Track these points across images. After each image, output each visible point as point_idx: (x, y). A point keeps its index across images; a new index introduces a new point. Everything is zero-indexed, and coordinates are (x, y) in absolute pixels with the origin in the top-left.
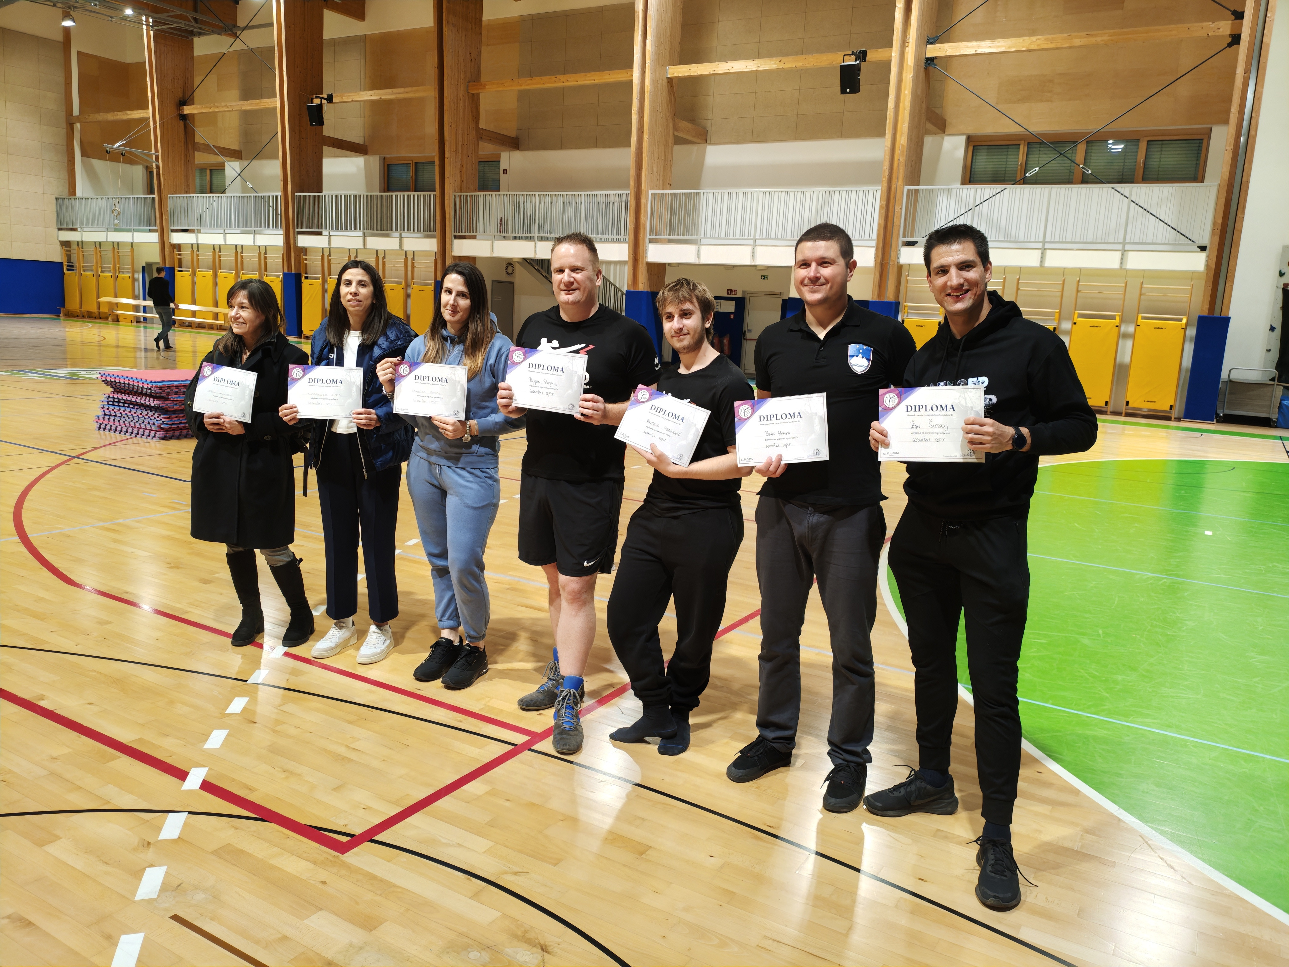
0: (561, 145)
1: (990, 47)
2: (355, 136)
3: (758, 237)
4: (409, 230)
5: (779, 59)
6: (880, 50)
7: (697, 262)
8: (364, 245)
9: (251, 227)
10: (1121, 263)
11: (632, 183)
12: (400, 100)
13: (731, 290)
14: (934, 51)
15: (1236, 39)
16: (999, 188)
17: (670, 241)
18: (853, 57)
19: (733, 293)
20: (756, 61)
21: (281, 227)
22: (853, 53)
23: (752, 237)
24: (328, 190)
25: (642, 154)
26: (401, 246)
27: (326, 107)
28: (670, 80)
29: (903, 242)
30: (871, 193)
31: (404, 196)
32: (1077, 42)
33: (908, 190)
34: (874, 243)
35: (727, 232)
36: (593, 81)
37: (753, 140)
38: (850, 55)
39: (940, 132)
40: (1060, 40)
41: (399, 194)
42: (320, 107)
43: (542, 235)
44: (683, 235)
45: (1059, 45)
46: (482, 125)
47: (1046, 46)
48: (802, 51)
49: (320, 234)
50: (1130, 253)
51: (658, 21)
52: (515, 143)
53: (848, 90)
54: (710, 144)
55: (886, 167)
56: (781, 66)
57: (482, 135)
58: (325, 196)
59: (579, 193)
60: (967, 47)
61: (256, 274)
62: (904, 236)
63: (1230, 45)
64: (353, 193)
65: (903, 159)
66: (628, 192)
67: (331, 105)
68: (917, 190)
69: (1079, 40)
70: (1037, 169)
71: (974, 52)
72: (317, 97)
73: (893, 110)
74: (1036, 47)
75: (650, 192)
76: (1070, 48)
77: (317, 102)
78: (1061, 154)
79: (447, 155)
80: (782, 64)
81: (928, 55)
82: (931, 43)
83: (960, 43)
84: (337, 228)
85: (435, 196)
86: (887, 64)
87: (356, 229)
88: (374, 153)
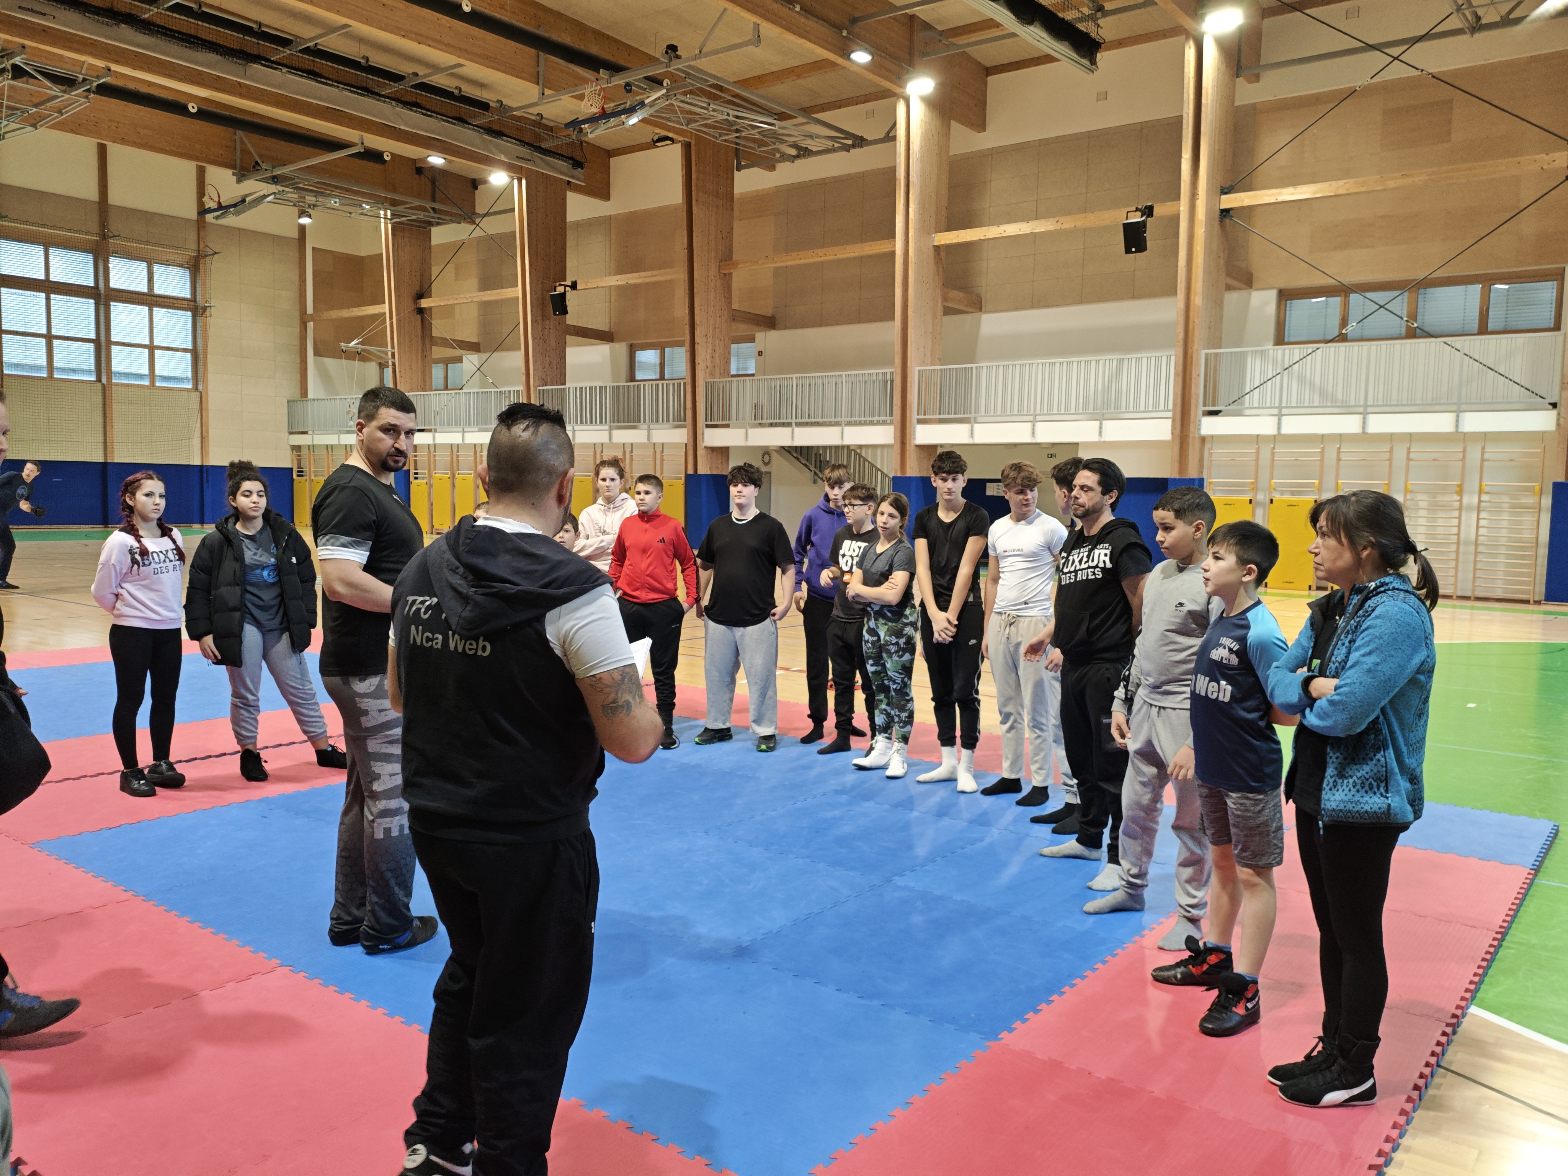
0: (821, 322)
2: (600, 323)
3: (1038, 412)
4: (657, 421)
5: (1056, 219)
6: (1168, 203)
7: (970, 441)
8: (610, 438)
10: (1456, 426)
11: (898, 360)
14: (1229, 201)
16: (1310, 348)
17: (942, 421)
18: (1139, 213)
20: (1031, 223)
22: (1137, 210)
23: (1032, 412)
24: (571, 383)
25: (907, 329)
26: (649, 438)
27: (570, 295)
28: (937, 248)
29: (1203, 411)
30: (1164, 359)
32: (1391, 184)
33: (1206, 355)
34: (1170, 414)
35: (1004, 409)
36: (854, 254)
37: (1032, 307)
38: (1133, 212)
39: (1246, 287)
40: (1371, 182)
42: (563, 295)
43: (800, 420)
44: (955, 414)
45: (1371, 188)
46: (735, 305)
47: (1356, 190)
48: (1084, 209)
50: (1466, 414)
51: (921, 187)
52: (770, 323)
53: (1134, 249)
54: (986, 312)
55: (1180, 329)
56: (1058, 226)
57: (735, 316)
58: (569, 389)
59: (840, 373)
60: (1267, 196)
62: (1204, 405)
64: (598, 384)
65: (1198, 321)
66: (892, 370)
67: (575, 292)
68: (1217, 354)
69: (1394, 181)
70: (1354, 324)
71: (1273, 201)
72: (560, 285)
73: (1184, 268)
74: (1344, 192)
75: (918, 368)
76: (1385, 190)
77: (560, 290)
78: (1380, 307)
80: (1059, 223)
81: (1224, 206)
82: (1226, 193)
83: (1258, 192)
84: (582, 422)
85: (685, 384)
86: (1176, 219)
87: (601, 422)
88: (620, 340)
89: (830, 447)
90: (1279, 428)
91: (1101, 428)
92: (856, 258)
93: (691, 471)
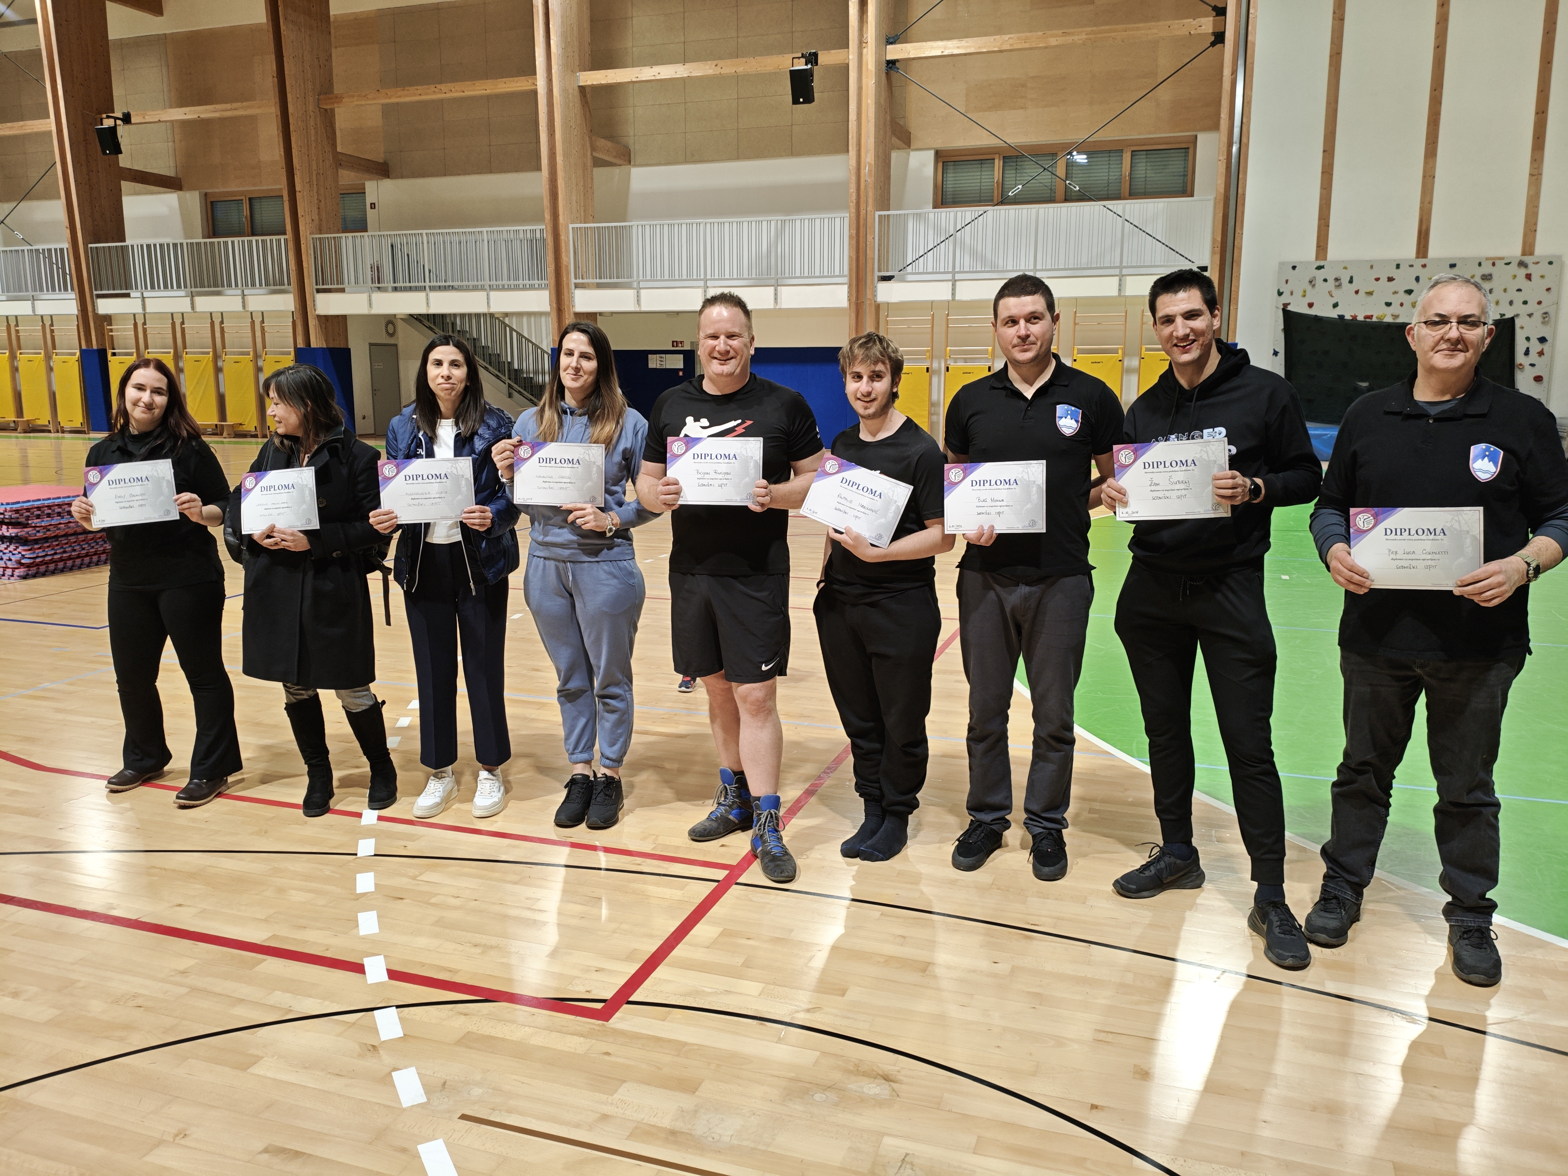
0: (445, 171)
1: (958, 47)
2: (164, 167)
3: (709, 277)
4: (253, 284)
5: (715, 62)
6: (835, 51)
7: (638, 309)
8: (193, 307)
9: (27, 290)
10: (1120, 290)
11: (547, 216)
12: (221, 120)
13: (677, 342)
14: (895, 52)
15: (1219, 38)
16: (982, 209)
17: (599, 286)
19: (680, 345)
20: (687, 65)
21: (72, 289)
22: (803, 56)
23: (701, 276)
24: (132, 239)
25: (556, 180)
26: (244, 306)
27: (122, 130)
28: (582, 89)
29: (878, 276)
30: (838, 221)
31: (243, 242)
32: (1053, 42)
33: (879, 216)
34: (845, 280)
35: (671, 272)
36: (484, 92)
37: (686, 162)
38: (799, 58)
39: (905, 146)
40: (1035, 39)
41: (236, 240)
42: (113, 130)
43: (435, 284)
44: (618, 278)
45: (1034, 45)
46: (339, 149)
47: (1019, 46)
48: (736, 54)
49: (127, 295)
50: (1128, 278)
52: (383, 170)
53: (801, 100)
54: (635, 166)
55: (853, 189)
56: (718, 71)
57: (340, 161)
58: (132, 246)
59: (480, 229)
60: (932, 48)
61: (40, 353)
62: (879, 271)
63: (1213, 44)
64: (171, 241)
65: (871, 180)
66: (544, 227)
67: (127, 127)
68: (888, 216)
69: (1055, 39)
70: (1020, 186)
71: (940, 54)
72: (108, 117)
73: (855, 123)
74: (1008, 47)
75: (571, 226)
76: (1046, 48)
77: (108, 123)
78: (1045, 169)
79: (298, 187)
80: (718, 68)
81: (890, 57)
82: (891, 43)
83: (924, 43)
84: (153, 287)
85: (286, 240)
86: (845, 69)
87: (179, 287)
88: (191, 188)
89: (470, 315)
90: (953, 294)
91: (776, 294)
92: (481, 97)
93: (301, 345)
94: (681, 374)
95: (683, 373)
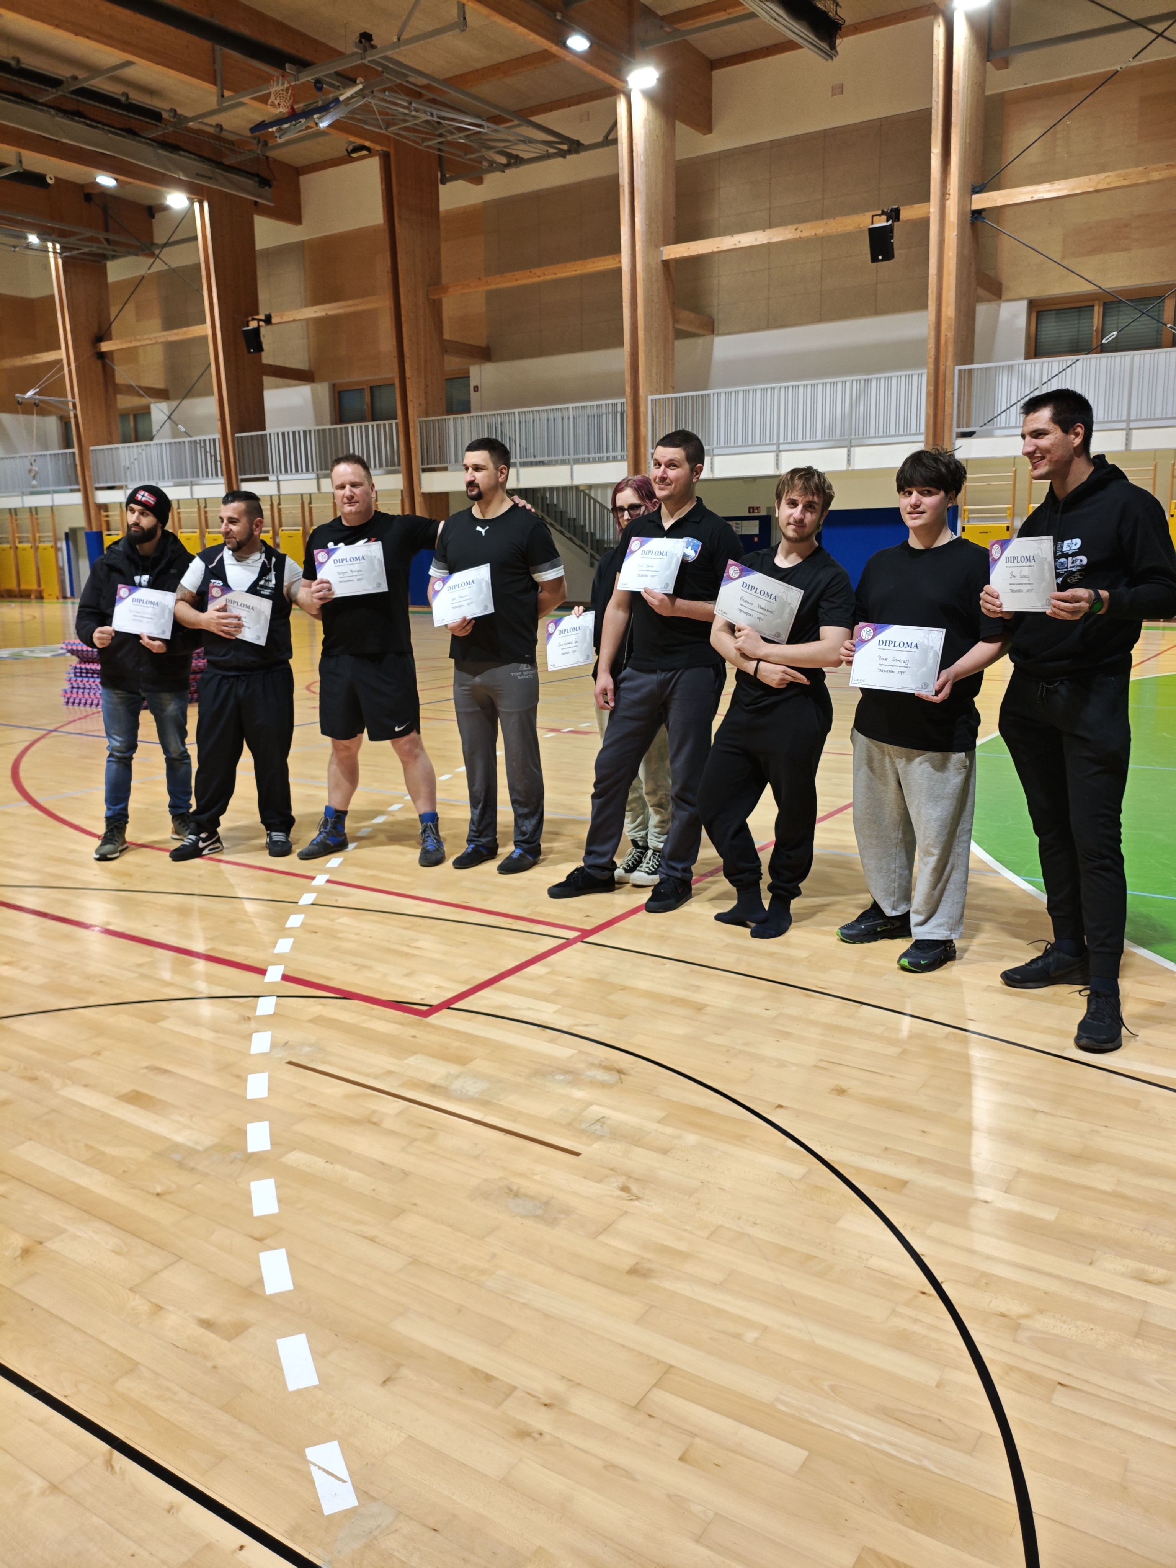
0: (541, 351)
1: (1049, 191)
2: (298, 361)
3: (781, 441)
5: (795, 227)
6: (916, 206)
7: (711, 477)
8: (319, 488)
9: (187, 477)
11: (628, 389)
12: (347, 316)
13: (753, 508)
14: (982, 201)
16: (1070, 359)
18: (884, 217)
19: (756, 511)
20: (768, 232)
21: (222, 475)
22: (883, 213)
23: (775, 441)
24: (271, 429)
25: (637, 354)
27: (264, 331)
28: (666, 263)
29: (957, 433)
30: (915, 378)
31: (361, 427)
32: (1156, 176)
33: (960, 371)
35: (745, 439)
36: (574, 273)
37: (768, 327)
38: (880, 215)
39: (994, 297)
40: (1134, 175)
41: (355, 425)
42: (257, 331)
43: (525, 460)
45: (1134, 182)
46: (446, 336)
47: (1118, 184)
48: (822, 215)
49: (266, 479)
51: (647, 194)
52: (485, 354)
53: (880, 257)
54: (718, 335)
55: (931, 345)
56: (797, 235)
57: (446, 347)
58: (270, 434)
59: (566, 406)
60: (1022, 194)
61: (195, 532)
62: (958, 427)
64: (301, 428)
65: (951, 334)
66: (624, 400)
67: (269, 327)
68: (970, 371)
69: (1158, 173)
70: (1115, 333)
71: (1029, 199)
72: (253, 319)
73: (935, 277)
74: (1106, 186)
75: (650, 398)
76: (1148, 183)
77: (253, 325)
78: (1143, 313)
79: (408, 374)
80: (798, 231)
81: (975, 207)
82: (977, 193)
83: (1013, 190)
84: (286, 471)
85: (397, 424)
86: (925, 223)
87: (307, 470)
88: (322, 380)
89: (558, 488)
91: (849, 455)
92: (575, 278)
94: (756, 539)
95: (759, 539)
